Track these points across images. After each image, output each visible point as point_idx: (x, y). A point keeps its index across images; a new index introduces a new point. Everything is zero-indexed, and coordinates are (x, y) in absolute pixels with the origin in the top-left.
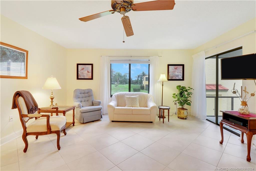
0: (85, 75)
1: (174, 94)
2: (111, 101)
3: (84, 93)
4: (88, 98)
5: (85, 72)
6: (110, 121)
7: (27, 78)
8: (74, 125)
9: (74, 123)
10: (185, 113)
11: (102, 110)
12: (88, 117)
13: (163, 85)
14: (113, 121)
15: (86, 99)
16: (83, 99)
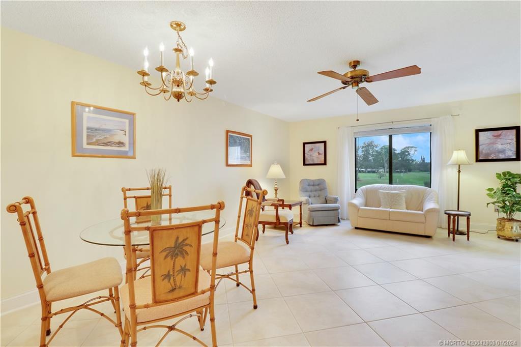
0: (315, 158)
1: (490, 190)
2: (354, 198)
3: (313, 185)
4: (319, 192)
5: (315, 155)
6: (353, 227)
7: (251, 166)
8: (301, 226)
9: (301, 224)
10: (514, 228)
11: (339, 210)
12: (320, 218)
13: (459, 171)
14: (356, 228)
15: (317, 194)
16: (312, 194)
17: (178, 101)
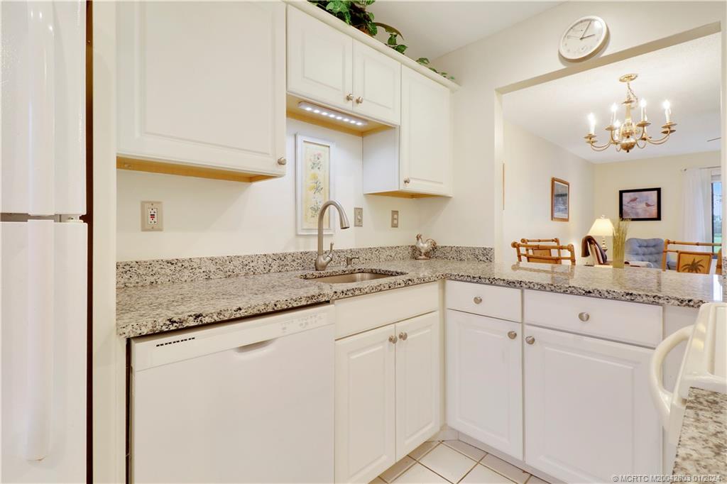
0: (640, 211)
3: (647, 247)
4: (657, 256)
7: (568, 221)
15: (653, 258)
16: (646, 258)
17: (628, 152)
